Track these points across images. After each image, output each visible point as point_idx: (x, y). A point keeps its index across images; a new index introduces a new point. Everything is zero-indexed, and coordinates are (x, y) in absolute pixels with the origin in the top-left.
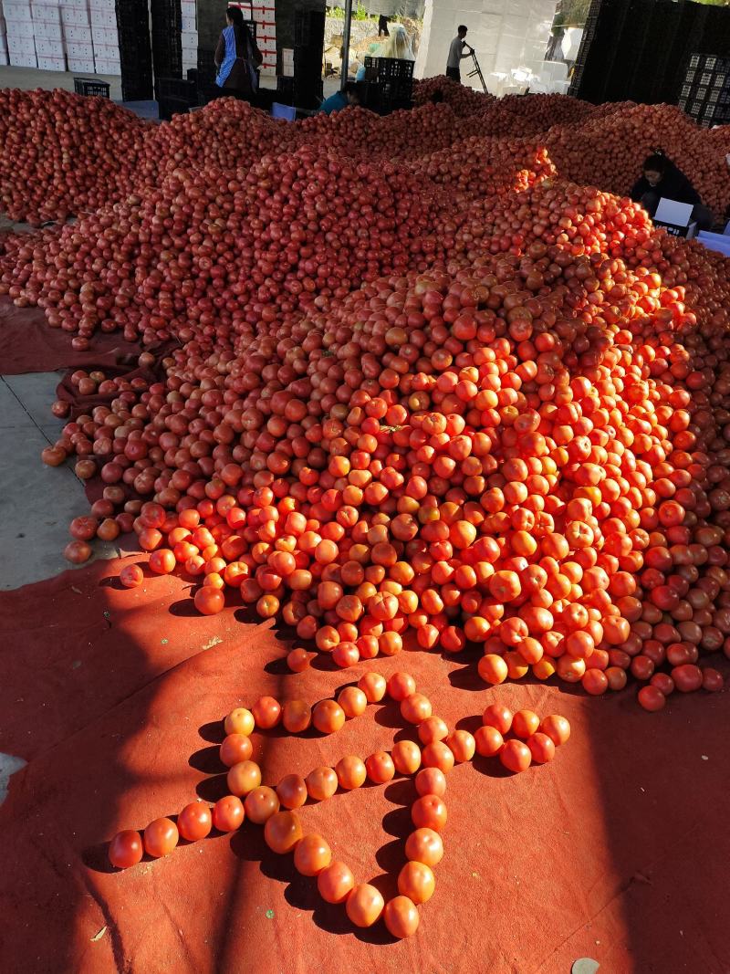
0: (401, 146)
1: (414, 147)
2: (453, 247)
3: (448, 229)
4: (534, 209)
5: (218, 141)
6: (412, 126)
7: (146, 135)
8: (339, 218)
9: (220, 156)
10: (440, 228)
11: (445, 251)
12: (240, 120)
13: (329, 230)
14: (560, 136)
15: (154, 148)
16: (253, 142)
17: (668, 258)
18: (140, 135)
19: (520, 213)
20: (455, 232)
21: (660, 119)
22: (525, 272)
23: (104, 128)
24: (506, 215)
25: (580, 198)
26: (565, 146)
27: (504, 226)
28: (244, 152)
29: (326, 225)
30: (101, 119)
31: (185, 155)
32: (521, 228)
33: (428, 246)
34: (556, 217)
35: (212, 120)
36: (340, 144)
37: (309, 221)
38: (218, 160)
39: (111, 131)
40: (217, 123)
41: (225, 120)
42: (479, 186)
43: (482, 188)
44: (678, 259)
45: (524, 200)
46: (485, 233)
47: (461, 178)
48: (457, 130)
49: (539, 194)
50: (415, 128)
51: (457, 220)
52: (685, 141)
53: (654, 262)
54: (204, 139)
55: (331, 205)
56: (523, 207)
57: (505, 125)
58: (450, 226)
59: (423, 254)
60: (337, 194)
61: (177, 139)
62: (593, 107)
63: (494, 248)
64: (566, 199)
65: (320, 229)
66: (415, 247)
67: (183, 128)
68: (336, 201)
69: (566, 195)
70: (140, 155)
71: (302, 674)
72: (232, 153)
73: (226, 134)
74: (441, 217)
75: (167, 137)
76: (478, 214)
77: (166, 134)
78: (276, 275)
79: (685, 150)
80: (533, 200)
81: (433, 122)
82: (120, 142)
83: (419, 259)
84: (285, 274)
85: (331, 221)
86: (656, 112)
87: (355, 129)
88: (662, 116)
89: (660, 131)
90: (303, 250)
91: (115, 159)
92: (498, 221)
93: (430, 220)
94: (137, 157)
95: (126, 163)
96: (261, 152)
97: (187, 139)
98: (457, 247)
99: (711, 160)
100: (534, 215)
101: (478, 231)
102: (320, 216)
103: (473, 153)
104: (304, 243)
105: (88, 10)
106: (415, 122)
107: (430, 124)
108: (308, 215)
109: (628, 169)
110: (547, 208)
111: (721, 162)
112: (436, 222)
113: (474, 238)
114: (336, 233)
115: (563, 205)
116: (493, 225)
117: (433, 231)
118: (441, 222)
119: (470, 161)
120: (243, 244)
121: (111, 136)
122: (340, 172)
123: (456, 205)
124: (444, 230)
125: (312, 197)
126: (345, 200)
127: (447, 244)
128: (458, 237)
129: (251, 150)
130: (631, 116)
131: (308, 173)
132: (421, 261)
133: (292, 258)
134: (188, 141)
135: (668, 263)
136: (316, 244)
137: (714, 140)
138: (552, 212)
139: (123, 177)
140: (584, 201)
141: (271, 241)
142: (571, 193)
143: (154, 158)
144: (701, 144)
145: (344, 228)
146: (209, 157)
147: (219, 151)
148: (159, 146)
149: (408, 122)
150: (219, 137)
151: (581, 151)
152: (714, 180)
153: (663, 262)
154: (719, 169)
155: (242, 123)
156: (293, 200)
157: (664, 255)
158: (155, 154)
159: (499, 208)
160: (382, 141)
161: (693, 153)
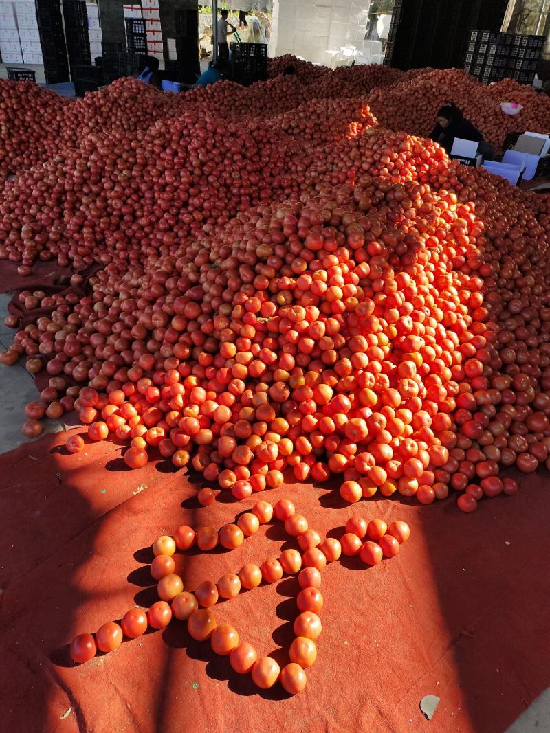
0: (261, 108)
1: (271, 109)
2: (304, 182)
3: (300, 168)
4: (362, 151)
6: (269, 93)
7: (65, 109)
8: (217, 164)
9: (124, 122)
10: (293, 168)
11: (299, 185)
12: (137, 94)
13: (210, 174)
14: (378, 96)
15: (72, 118)
16: (148, 110)
17: (462, 182)
18: (61, 109)
19: (352, 154)
20: (305, 171)
21: (451, 80)
22: (358, 197)
23: (33, 105)
24: (342, 156)
25: (395, 141)
26: (383, 103)
27: (341, 165)
28: (142, 118)
29: (208, 170)
30: (30, 98)
31: (97, 123)
32: (353, 165)
33: (285, 183)
34: (379, 156)
35: (115, 95)
36: (215, 109)
37: (195, 168)
38: (123, 125)
39: (38, 108)
40: (120, 97)
41: (126, 94)
42: (320, 135)
43: (323, 137)
44: (469, 182)
45: (354, 144)
46: (327, 170)
47: (307, 131)
48: (302, 94)
49: (365, 139)
50: (271, 94)
51: (305, 162)
52: (471, 95)
53: (451, 185)
54: (111, 110)
55: (210, 155)
56: (354, 149)
57: (338, 89)
59: (282, 188)
60: (214, 146)
61: (90, 111)
62: (402, 73)
63: (334, 181)
64: (385, 142)
65: (203, 174)
66: (275, 184)
67: (94, 103)
68: (214, 152)
69: (385, 139)
70: (62, 124)
71: (210, 507)
72: (133, 119)
73: (127, 105)
74: (294, 160)
75: (82, 110)
76: (321, 157)
77: (81, 107)
78: (172, 210)
79: (471, 101)
80: (361, 144)
81: (284, 89)
82: (46, 115)
83: (279, 192)
84: (179, 209)
85: (211, 167)
86: (448, 74)
87: (226, 97)
88: (452, 77)
89: (452, 88)
90: (191, 190)
91: (42, 128)
92: (336, 161)
93: (286, 163)
94: (59, 126)
95: (51, 131)
96: (155, 117)
97: (97, 110)
98: (307, 182)
99: (490, 108)
100: (362, 155)
101: (322, 169)
102: (203, 164)
103: (315, 111)
104: (192, 185)
105: (15, 16)
106: (271, 90)
107: (282, 90)
108: (194, 163)
109: (430, 117)
110: (371, 149)
111: (497, 110)
112: (290, 164)
113: (319, 174)
114: (216, 176)
115: (383, 147)
116: (333, 164)
117: (288, 171)
118: (294, 164)
119: (313, 117)
120: (145, 188)
121: (38, 111)
122: (216, 130)
123: (304, 150)
124: (296, 170)
125: (196, 150)
126: (221, 151)
127: (300, 180)
128: (307, 174)
129: (148, 117)
130: (430, 78)
131: (191, 131)
132: (281, 194)
133: (184, 196)
134: (98, 112)
135: (462, 186)
136: (201, 185)
137: (492, 93)
138: (375, 152)
139: (49, 142)
140: (398, 143)
141: (167, 184)
142: (388, 137)
143: (73, 126)
144: (482, 97)
145: (221, 172)
146: (115, 123)
147: (123, 119)
148: (76, 117)
149: (265, 90)
150: (122, 108)
151: (395, 106)
152: (493, 123)
153: (458, 185)
154: (496, 114)
155: (139, 96)
156: (182, 153)
157: (459, 180)
158: (73, 123)
159: (336, 151)
160: (246, 105)
161: (477, 103)
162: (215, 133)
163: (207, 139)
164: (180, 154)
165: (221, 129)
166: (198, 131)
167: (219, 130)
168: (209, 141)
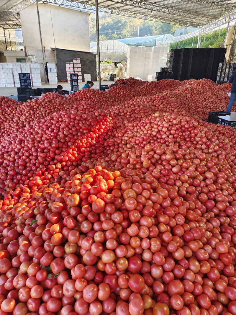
2: (121, 143)
3: (120, 135)
4: (152, 125)
5: (43, 107)
7: (18, 108)
8: (74, 136)
9: (43, 113)
10: (117, 135)
11: (118, 144)
12: (52, 99)
13: (69, 141)
15: (19, 112)
16: (56, 106)
17: (209, 140)
18: (16, 108)
19: (147, 127)
20: (122, 136)
23: (3, 107)
24: (142, 128)
25: (170, 120)
27: (141, 133)
28: (52, 110)
29: (68, 139)
30: (2, 104)
31: (30, 114)
32: (147, 133)
33: (111, 144)
34: (161, 128)
35: (41, 101)
36: (89, 104)
37: (61, 138)
38: (42, 114)
39: (5, 108)
40: (43, 102)
41: (46, 100)
42: (135, 115)
43: (136, 116)
44: (213, 140)
45: (148, 122)
46: (134, 136)
47: (128, 113)
48: (133, 94)
49: (154, 119)
50: (118, 95)
51: (123, 132)
52: (212, 90)
53: (203, 143)
54: (38, 107)
55: (71, 131)
56: (148, 124)
57: (150, 91)
58: (121, 134)
59: (109, 146)
60: (74, 126)
61: (28, 108)
63: (137, 142)
64: (164, 120)
65: (66, 141)
66: (106, 144)
67: (30, 105)
68: (73, 129)
69: (165, 118)
70: (14, 115)
72: (48, 111)
73: (46, 105)
74: (117, 130)
75: (24, 108)
76: (131, 128)
77: (25, 107)
78: (45, 163)
79: (213, 93)
80: (152, 121)
81: (124, 93)
82: (8, 111)
83: (108, 149)
84: (49, 162)
85: (70, 138)
86: (201, 82)
87: (96, 98)
88: (203, 83)
89: (203, 88)
90: (57, 152)
91: (5, 117)
92: (139, 131)
93: (113, 132)
94: (13, 116)
95: (9, 118)
96: (60, 110)
98: (123, 142)
99: (222, 95)
100: (152, 127)
101: (131, 135)
102: (66, 136)
104: (58, 148)
106: (118, 93)
108: (61, 136)
109: (193, 101)
110: (157, 124)
111: (226, 96)
112: (115, 133)
113: (129, 138)
114: (72, 142)
115: (163, 123)
116: (137, 132)
117: (114, 136)
118: (117, 133)
119: (132, 107)
120: (34, 150)
121: (5, 110)
122: (75, 117)
123: (124, 125)
124: (118, 135)
125: (63, 129)
126: (77, 129)
127: (119, 142)
128: (123, 138)
129: (56, 109)
130: (192, 84)
131: (63, 119)
132: (108, 150)
133: (52, 155)
134: (32, 109)
135: (210, 142)
136: (63, 148)
137: (222, 88)
138: (159, 126)
139: (7, 123)
140: (171, 120)
141: (45, 148)
142: (166, 118)
143: (19, 116)
144: (218, 91)
145: (75, 140)
146: (39, 113)
147: (43, 111)
148: (21, 111)
149: (116, 93)
150: (44, 106)
151: (175, 98)
152: (224, 102)
153: (207, 142)
154: (225, 98)
155: (53, 100)
156: (56, 130)
157: (207, 139)
158: (19, 114)
159: (139, 125)
160: (106, 101)
161: (215, 94)
162: (75, 119)
163: (70, 123)
164: (55, 131)
165: (78, 117)
166: (66, 119)
167: (77, 118)
168: (71, 124)
